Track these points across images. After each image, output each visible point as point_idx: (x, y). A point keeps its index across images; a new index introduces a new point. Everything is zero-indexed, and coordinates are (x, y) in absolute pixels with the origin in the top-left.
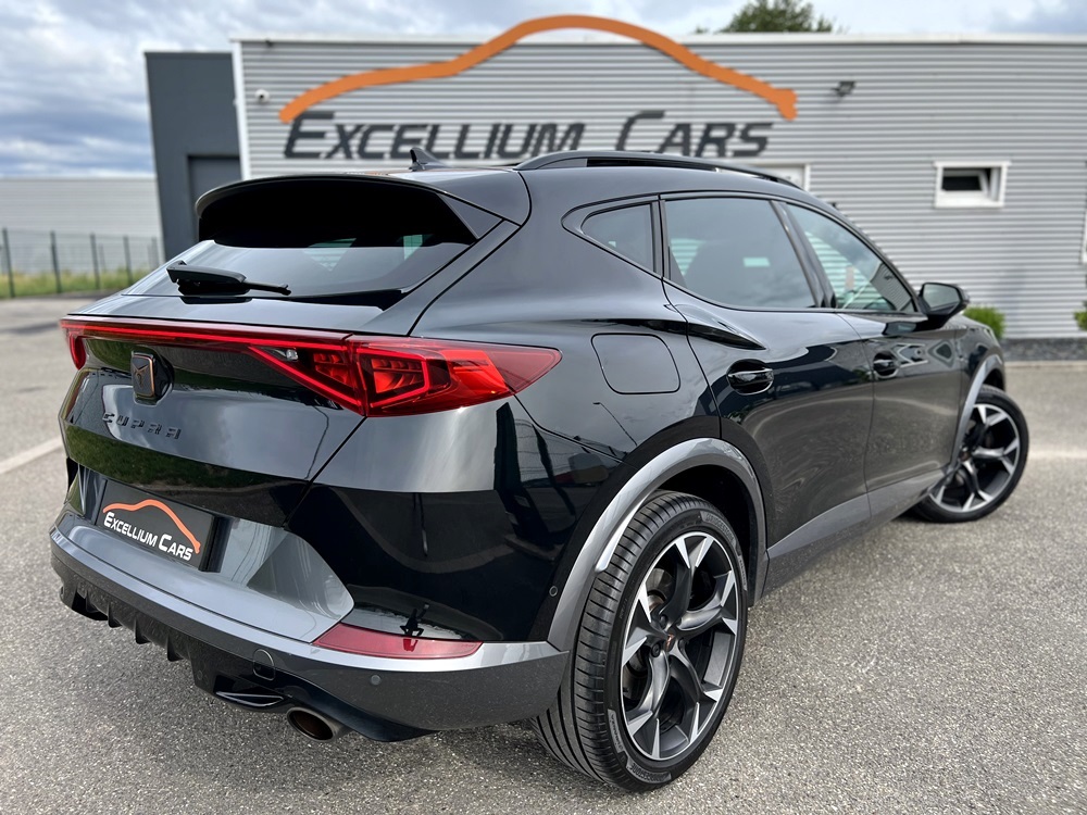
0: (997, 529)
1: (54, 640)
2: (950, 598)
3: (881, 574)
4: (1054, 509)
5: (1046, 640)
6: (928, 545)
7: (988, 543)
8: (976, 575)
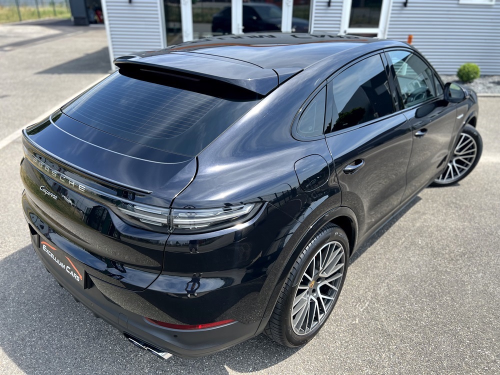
0: (445, 214)
1: (5, 275)
2: (412, 262)
3: (384, 244)
4: (476, 200)
5: (449, 293)
6: (411, 224)
7: (438, 223)
8: (428, 245)
